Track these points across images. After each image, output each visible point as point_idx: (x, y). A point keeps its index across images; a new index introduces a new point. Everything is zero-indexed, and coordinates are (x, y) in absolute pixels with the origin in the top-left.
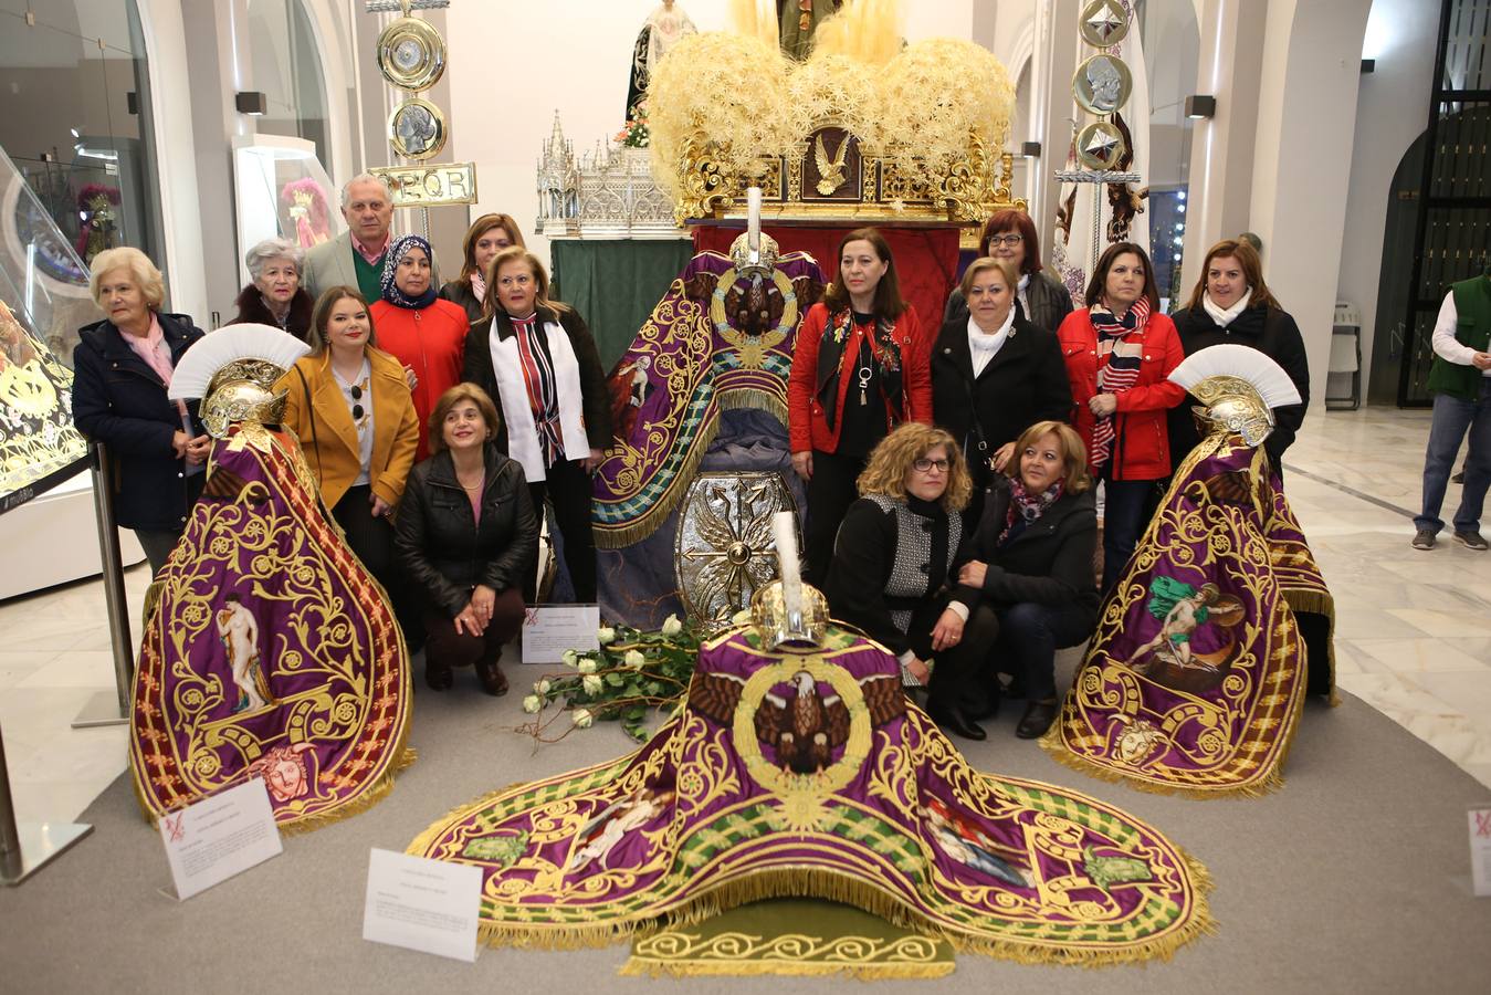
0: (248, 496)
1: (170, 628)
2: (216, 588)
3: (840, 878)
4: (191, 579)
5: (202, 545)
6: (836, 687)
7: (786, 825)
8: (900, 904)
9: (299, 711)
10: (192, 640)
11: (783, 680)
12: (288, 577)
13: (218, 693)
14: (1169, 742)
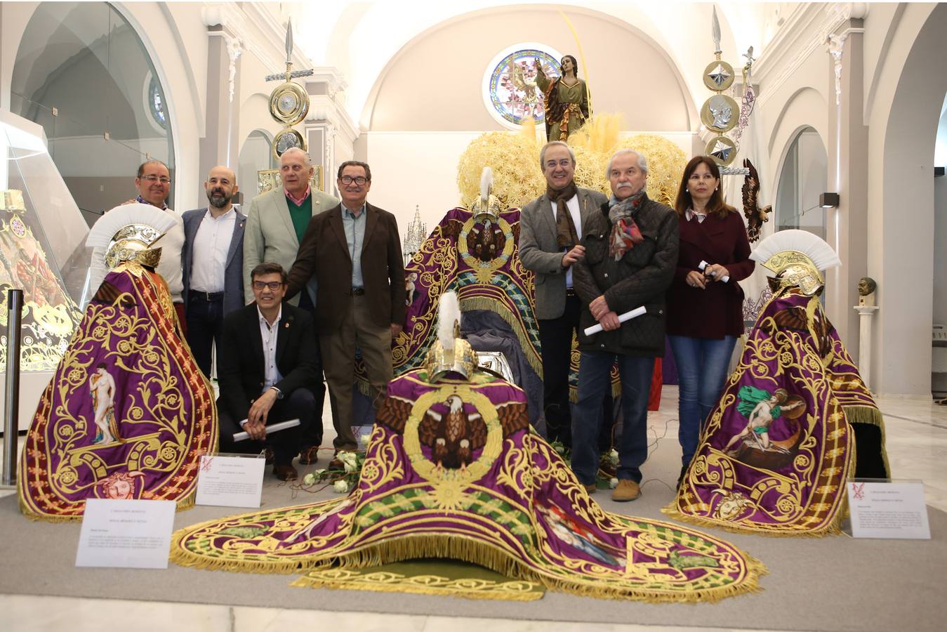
0: (121, 301)
1: (59, 384)
2: (92, 359)
3: (471, 542)
4: (77, 352)
5: (87, 332)
6: (478, 408)
7: (435, 505)
8: (512, 560)
9: (137, 449)
10: (71, 393)
11: (440, 401)
12: (141, 358)
13: (83, 430)
14: (755, 507)
